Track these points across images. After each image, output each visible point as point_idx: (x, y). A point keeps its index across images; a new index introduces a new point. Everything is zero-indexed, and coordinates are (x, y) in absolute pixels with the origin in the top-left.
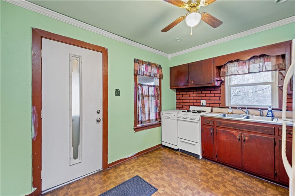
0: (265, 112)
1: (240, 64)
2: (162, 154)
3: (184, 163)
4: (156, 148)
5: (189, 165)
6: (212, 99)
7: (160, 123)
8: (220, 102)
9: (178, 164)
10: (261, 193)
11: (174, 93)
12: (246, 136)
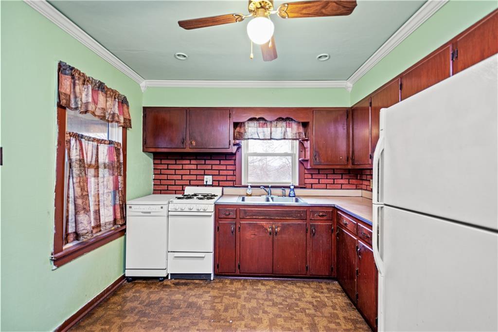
0: (287, 191)
1: (261, 125)
2: (135, 299)
3: (190, 300)
4: (112, 291)
5: (201, 300)
6: (223, 174)
7: (124, 228)
8: (234, 178)
9: (179, 307)
10: (302, 300)
11: (149, 160)
12: (278, 227)
